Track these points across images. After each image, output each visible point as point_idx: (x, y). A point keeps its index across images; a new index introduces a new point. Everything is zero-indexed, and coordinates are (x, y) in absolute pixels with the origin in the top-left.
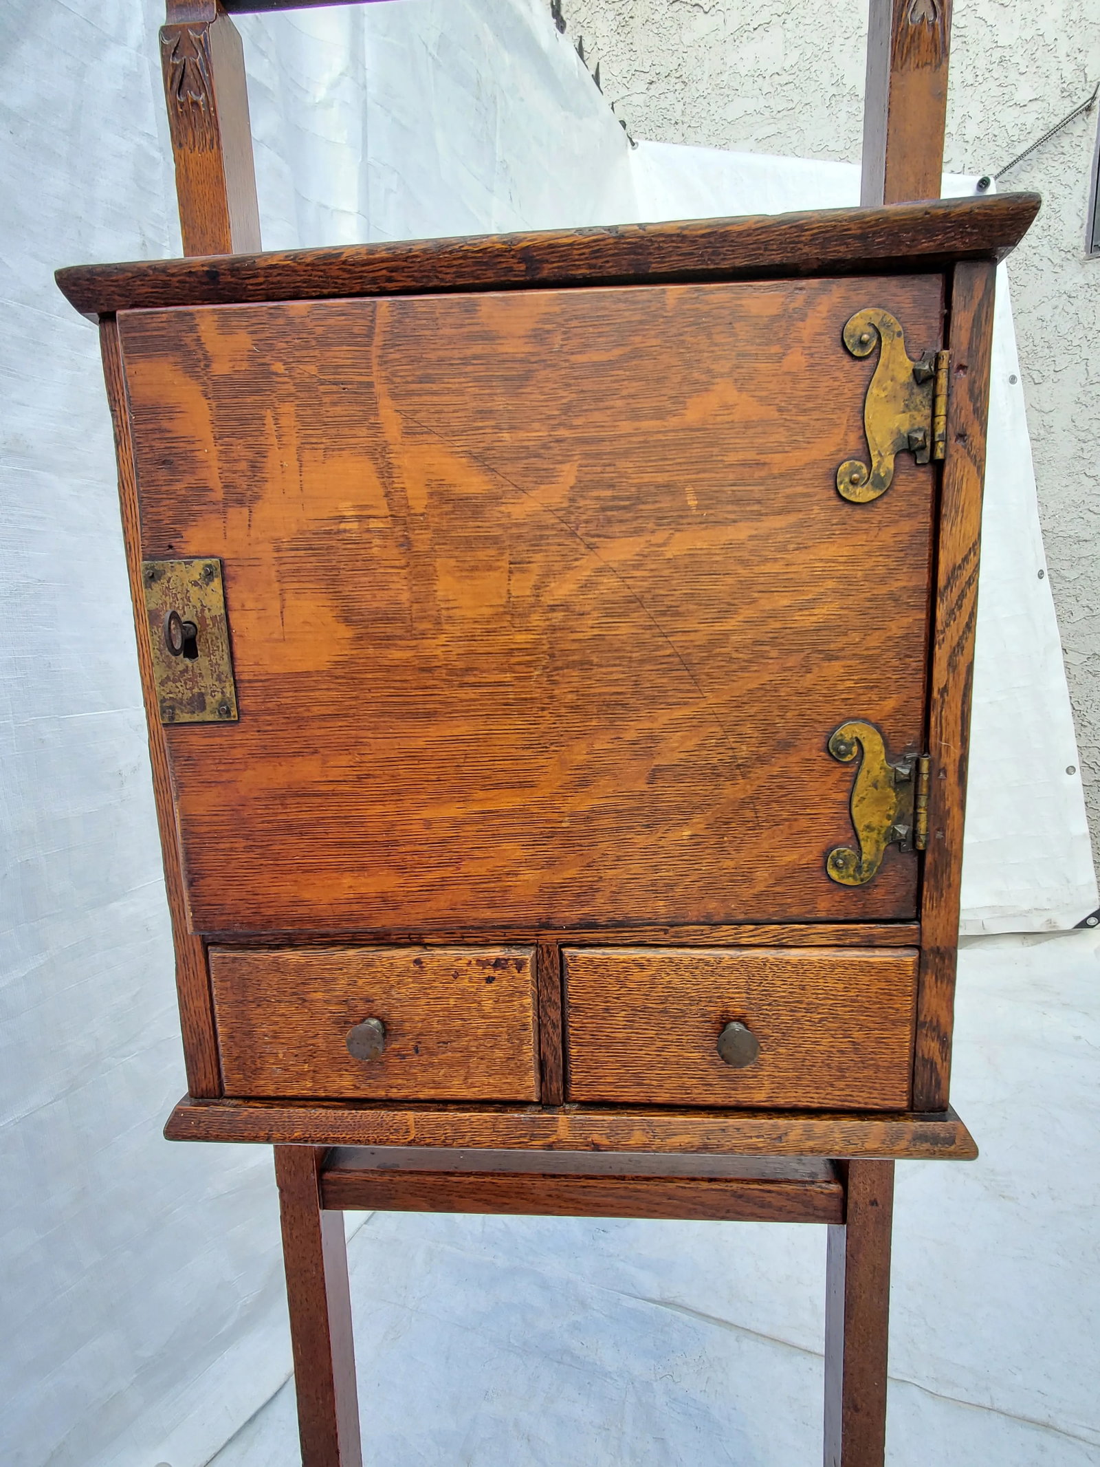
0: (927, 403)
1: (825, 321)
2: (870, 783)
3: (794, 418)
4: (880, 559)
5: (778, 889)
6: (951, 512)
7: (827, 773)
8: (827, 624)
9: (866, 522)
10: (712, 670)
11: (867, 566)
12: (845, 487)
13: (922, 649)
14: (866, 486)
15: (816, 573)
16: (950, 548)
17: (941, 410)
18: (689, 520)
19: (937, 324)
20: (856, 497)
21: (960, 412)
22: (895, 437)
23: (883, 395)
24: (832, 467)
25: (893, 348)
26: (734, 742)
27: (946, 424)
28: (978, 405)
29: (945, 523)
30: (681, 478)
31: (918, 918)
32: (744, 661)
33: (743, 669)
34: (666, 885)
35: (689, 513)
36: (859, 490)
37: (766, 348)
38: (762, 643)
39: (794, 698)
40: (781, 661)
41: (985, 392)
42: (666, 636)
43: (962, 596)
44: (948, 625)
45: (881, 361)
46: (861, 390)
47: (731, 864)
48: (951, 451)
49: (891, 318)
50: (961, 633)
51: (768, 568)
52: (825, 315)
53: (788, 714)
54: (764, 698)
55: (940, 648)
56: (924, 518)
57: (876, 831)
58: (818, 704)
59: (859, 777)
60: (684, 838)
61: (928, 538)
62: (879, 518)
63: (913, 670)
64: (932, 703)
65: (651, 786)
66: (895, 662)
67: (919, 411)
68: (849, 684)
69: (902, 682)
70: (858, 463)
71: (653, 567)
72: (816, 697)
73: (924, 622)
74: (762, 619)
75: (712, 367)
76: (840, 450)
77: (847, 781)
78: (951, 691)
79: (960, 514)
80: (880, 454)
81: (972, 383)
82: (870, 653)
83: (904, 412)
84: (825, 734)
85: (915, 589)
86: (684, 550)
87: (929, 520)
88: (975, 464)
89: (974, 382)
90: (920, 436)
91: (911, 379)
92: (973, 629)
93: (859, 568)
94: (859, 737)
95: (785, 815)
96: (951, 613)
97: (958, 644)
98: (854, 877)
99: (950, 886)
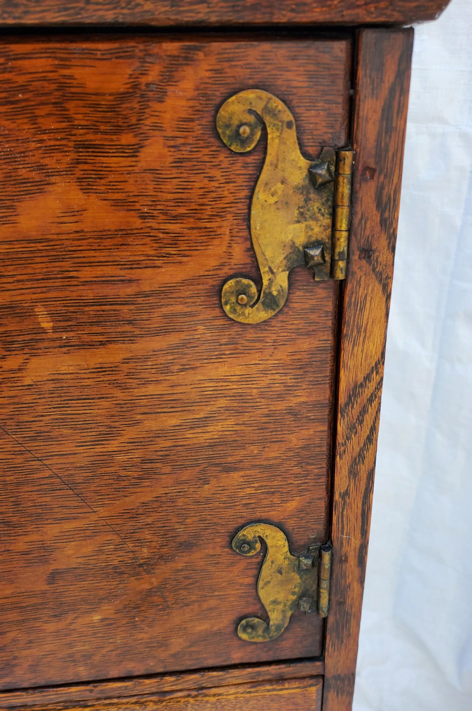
0: (325, 210)
1: (191, 103)
2: (274, 571)
3: (162, 226)
4: (277, 377)
5: (193, 649)
6: (352, 332)
7: (232, 564)
8: (222, 440)
9: (259, 341)
10: (98, 489)
11: (262, 384)
12: (231, 308)
13: (325, 457)
14: (256, 306)
15: (206, 393)
16: (352, 367)
17: (343, 225)
18: (46, 344)
19: (340, 110)
20: (247, 318)
21: (365, 223)
22: (288, 250)
23: (272, 200)
24: (215, 283)
25: (282, 142)
26: (133, 546)
27: (349, 239)
28: (387, 214)
29: (346, 343)
30: (28, 297)
31: (321, 658)
32: (134, 478)
33: (134, 485)
34: (84, 656)
35: (44, 336)
36: (248, 310)
37: (114, 137)
38: (151, 461)
39: (193, 507)
40: (174, 476)
41: (394, 201)
42: (40, 460)
43: (364, 411)
44: (348, 438)
45: (268, 159)
46: (245, 193)
47: (145, 636)
48: (355, 267)
49: (278, 104)
50: (362, 445)
51: (151, 389)
52: (191, 93)
53: (187, 520)
54: (161, 509)
55: (341, 458)
56: (324, 335)
57: (282, 604)
58: (219, 510)
59: (264, 567)
60: (95, 621)
61: (329, 356)
62: (274, 337)
63: (315, 475)
64: (334, 504)
65: (51, 585)
66: (296, 470)
67: (316, 220)
68: (249, 491)
69: (304, 487)
70: (245, 281)
71: (12, 393)
72: (217, 504)
73: (326, 433)
74: (149, 439)
75: (46, 161)
76: (223, 265)
77: (253, 568)
78: (352, 495)
79: (362, 334)
80: (271, 271)
81: (380, 190)
82: (271, 462)
83: (298, 222)
84: (228, 534)
85: (316, 405)
86: (46, 376)
87: (331, 337)
88: (380, 281)
89: (382, 188)
90: (315, 252)
91: (307, 182)
92: (374, 441)
93: (254, 386)
94: (261, 535)
95: (194, 598)
96: (352, 428)
97: (359, 455)
98: (264, 637)
99: (349, 635)
